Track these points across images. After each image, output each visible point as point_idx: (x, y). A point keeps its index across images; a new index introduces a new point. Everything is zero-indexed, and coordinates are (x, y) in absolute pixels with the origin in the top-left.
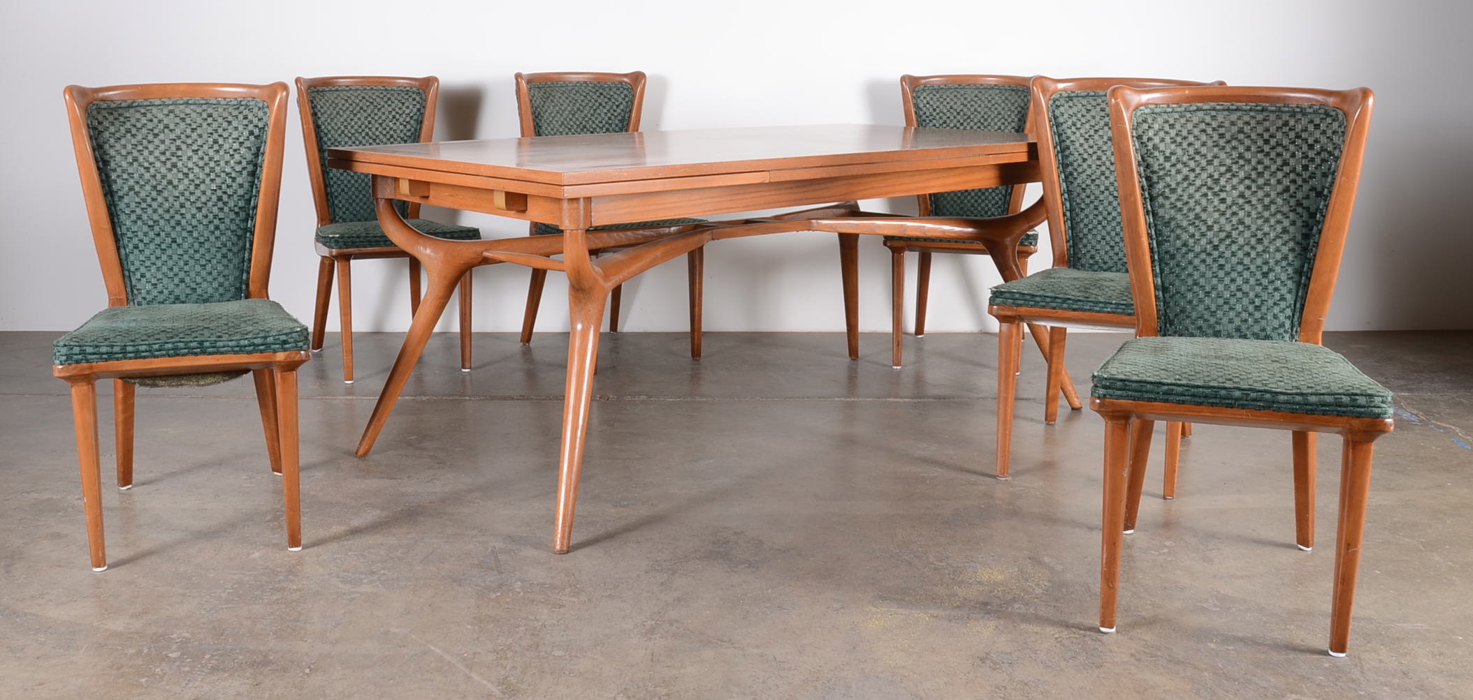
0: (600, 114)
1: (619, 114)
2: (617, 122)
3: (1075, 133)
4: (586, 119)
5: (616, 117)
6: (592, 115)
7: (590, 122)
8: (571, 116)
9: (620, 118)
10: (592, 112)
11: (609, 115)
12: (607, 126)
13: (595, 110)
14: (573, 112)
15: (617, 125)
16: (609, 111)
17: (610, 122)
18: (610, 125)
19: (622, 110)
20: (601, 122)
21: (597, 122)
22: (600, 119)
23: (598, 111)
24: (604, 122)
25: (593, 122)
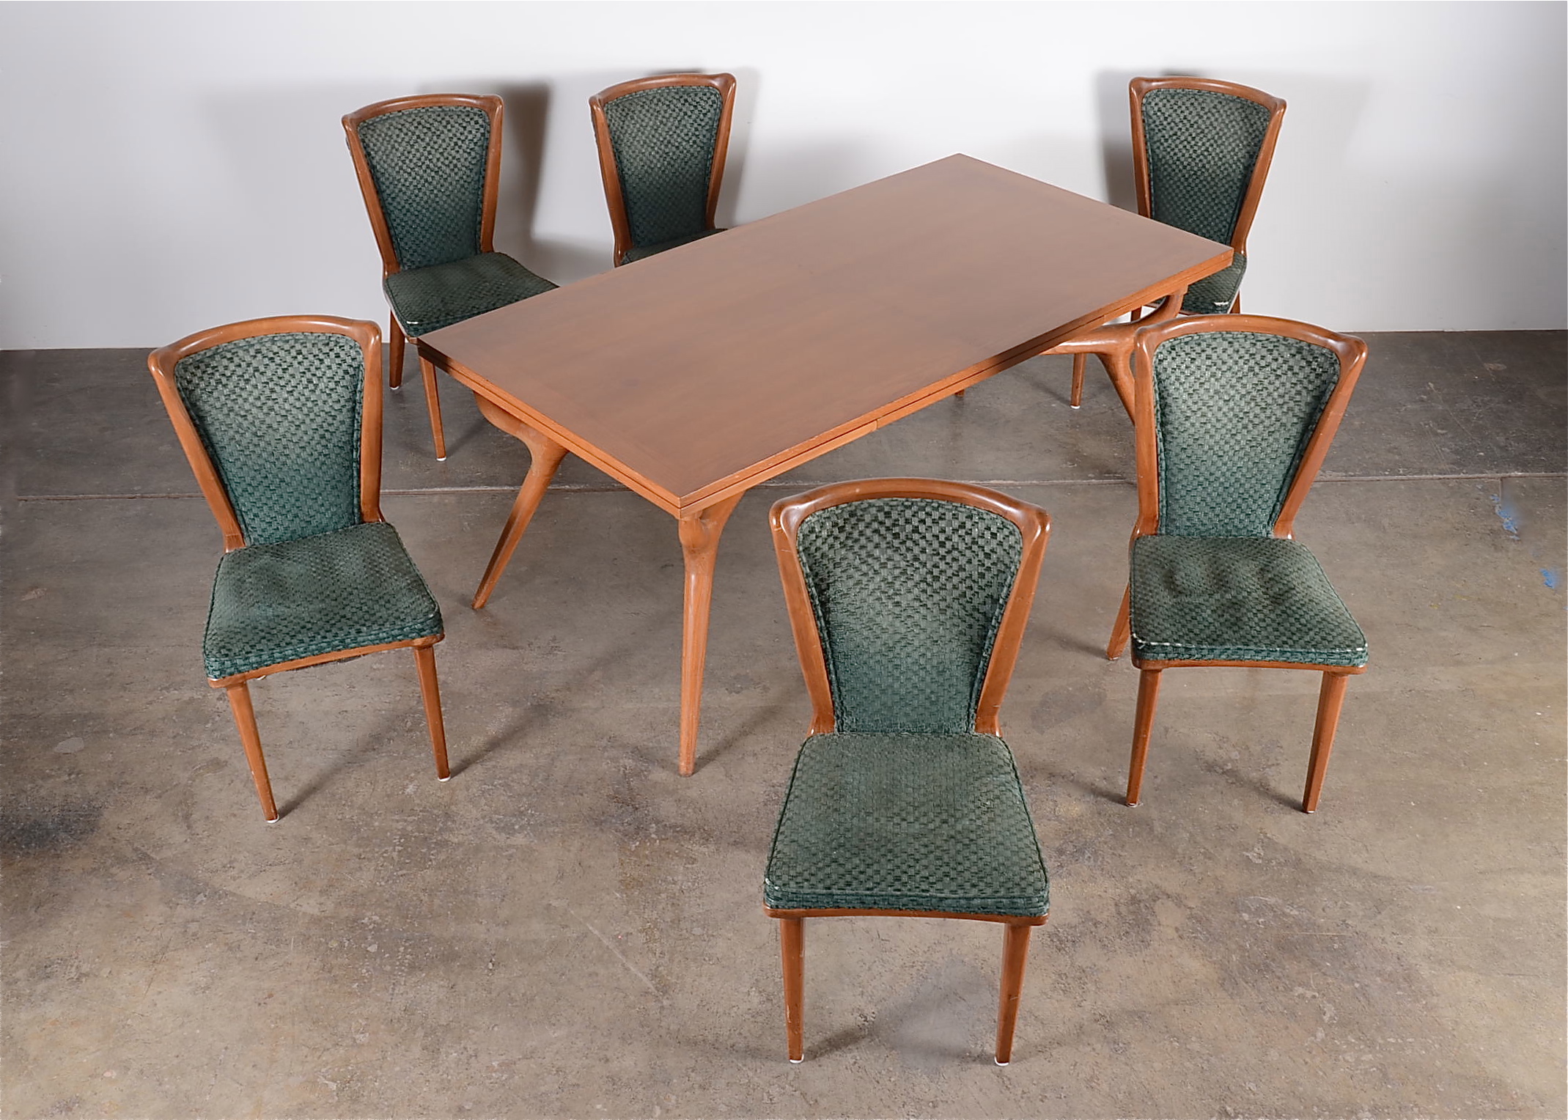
0: (685, 126)
1: (707, 123)
2: (704, 132)
3: (1178, 389)
4: (671, 133)
5: (703, 127)
6: (677, 128)
7: (675, 136)
8: (653, 132)
9: (707, 127)
10: (676, 123)
11: (696, 125)
12: (694, 138)
13: (680, 121)
14: (655, 127)
15: (704, 136)
16: (695, 121)
17: (697, 133)
18: (697, 136)
19: (710, 119)
20: (687, 135)
21: (682, 135)
22: (686, 131)
23: (683, 122)
24: (690, 134)
25: (679, 136)
